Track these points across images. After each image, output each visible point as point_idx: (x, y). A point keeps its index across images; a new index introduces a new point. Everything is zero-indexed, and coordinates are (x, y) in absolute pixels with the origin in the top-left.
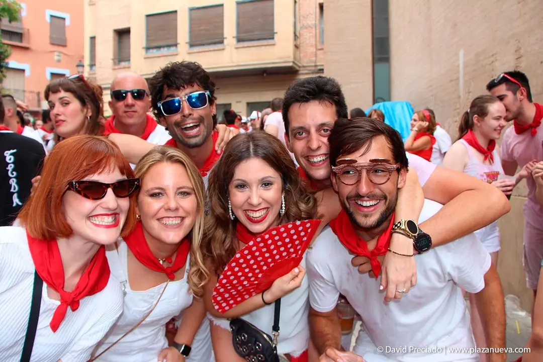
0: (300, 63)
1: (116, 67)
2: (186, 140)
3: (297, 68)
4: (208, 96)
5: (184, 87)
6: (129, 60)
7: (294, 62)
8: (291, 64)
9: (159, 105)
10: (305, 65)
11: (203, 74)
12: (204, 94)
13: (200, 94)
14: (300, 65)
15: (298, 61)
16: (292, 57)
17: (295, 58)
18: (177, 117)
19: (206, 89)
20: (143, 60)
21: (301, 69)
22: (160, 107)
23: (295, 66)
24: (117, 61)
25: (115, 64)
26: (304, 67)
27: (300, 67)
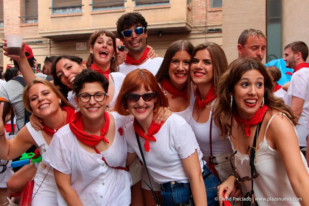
0: (192, 25)
1: (24, 25)
2: (133, 48)
3: (190, 29)
4: (144, 29)
5: (133, 25)
6: (37, 19)
7: (187, 24)
8: (184, 25)
9: (122, 33)
10: (196, 26)
11: (142, 19)
12: (142, 28)
13: (141, 28)
14: (192, 26)
15: (190, 23)
16: (185, 19)
17: (187, 20)
18: (130, 39)
19: (143, 26)
20: (50, 19)
21: (193, 30)
22: (122, 34)
23: (188, 27)
24: (24, 19)
25: (22, 21)
26: (195, 27)
27: (192, 28)
